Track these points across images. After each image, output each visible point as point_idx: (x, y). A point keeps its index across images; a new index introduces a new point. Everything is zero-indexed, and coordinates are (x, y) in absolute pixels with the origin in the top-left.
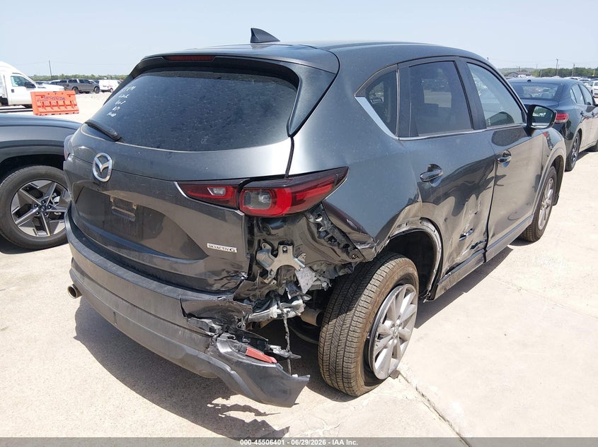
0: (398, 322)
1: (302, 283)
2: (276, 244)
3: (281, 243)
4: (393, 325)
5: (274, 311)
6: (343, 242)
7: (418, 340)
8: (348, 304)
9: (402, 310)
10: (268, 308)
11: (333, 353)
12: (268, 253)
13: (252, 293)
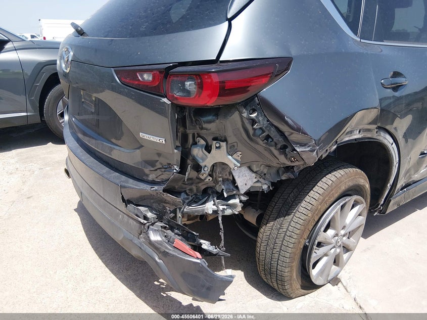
0: (343, 232)
1: (239, 182)
2: (209, 139)
3: (215, 139)
4: (337, 235)
5: (209, 207)
6: (281, 142)
7: (365, 251)
8: (287, 209)
9: (348, 220)
10: (204, 203)
11: (269, 255)
12: (202, 148)
13: (188, 187)
